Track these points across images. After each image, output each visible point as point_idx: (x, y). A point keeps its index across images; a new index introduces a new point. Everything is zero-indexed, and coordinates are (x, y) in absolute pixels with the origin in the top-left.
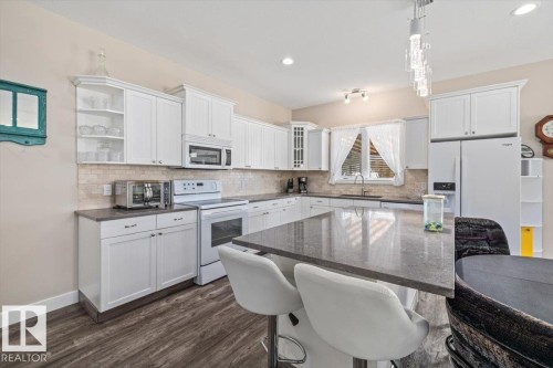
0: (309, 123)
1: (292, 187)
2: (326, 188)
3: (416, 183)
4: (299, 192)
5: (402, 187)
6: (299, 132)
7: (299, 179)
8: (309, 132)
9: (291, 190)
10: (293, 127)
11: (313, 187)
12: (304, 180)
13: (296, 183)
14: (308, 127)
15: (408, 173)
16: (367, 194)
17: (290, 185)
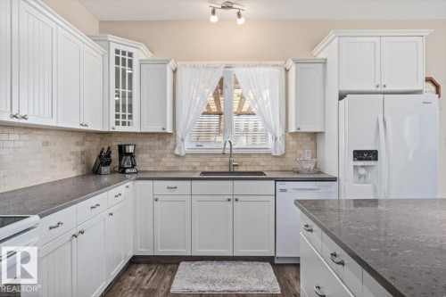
0: (143, 47)
1: (108, 163)
2: (169, 162)
3: (300, 152)
4: (122, 170)
5: (281, 157)
6: (124, 60)
7: (121, 149)
8: (141, 63)
9: (105, 169)
10: (113, 47)
11: (144, 161)
12: (131, 149)
13: (115, 155)
14: (140, 54)
15: (290, 138)
16: (236, 169)
17: (104, 159)
